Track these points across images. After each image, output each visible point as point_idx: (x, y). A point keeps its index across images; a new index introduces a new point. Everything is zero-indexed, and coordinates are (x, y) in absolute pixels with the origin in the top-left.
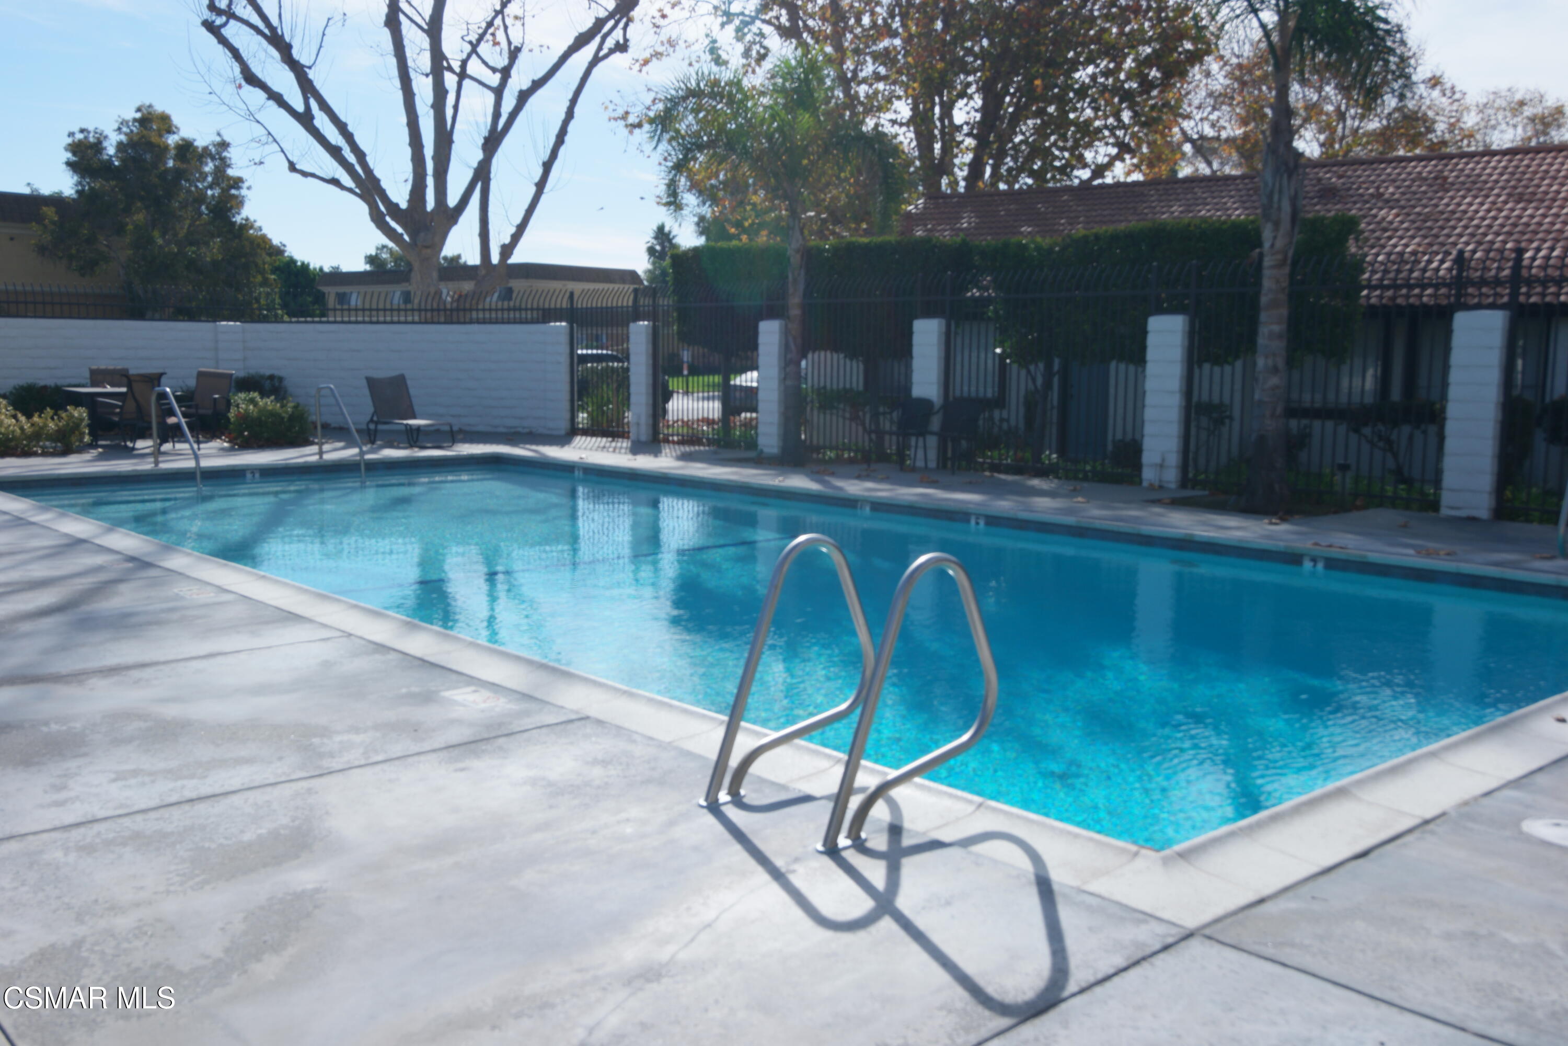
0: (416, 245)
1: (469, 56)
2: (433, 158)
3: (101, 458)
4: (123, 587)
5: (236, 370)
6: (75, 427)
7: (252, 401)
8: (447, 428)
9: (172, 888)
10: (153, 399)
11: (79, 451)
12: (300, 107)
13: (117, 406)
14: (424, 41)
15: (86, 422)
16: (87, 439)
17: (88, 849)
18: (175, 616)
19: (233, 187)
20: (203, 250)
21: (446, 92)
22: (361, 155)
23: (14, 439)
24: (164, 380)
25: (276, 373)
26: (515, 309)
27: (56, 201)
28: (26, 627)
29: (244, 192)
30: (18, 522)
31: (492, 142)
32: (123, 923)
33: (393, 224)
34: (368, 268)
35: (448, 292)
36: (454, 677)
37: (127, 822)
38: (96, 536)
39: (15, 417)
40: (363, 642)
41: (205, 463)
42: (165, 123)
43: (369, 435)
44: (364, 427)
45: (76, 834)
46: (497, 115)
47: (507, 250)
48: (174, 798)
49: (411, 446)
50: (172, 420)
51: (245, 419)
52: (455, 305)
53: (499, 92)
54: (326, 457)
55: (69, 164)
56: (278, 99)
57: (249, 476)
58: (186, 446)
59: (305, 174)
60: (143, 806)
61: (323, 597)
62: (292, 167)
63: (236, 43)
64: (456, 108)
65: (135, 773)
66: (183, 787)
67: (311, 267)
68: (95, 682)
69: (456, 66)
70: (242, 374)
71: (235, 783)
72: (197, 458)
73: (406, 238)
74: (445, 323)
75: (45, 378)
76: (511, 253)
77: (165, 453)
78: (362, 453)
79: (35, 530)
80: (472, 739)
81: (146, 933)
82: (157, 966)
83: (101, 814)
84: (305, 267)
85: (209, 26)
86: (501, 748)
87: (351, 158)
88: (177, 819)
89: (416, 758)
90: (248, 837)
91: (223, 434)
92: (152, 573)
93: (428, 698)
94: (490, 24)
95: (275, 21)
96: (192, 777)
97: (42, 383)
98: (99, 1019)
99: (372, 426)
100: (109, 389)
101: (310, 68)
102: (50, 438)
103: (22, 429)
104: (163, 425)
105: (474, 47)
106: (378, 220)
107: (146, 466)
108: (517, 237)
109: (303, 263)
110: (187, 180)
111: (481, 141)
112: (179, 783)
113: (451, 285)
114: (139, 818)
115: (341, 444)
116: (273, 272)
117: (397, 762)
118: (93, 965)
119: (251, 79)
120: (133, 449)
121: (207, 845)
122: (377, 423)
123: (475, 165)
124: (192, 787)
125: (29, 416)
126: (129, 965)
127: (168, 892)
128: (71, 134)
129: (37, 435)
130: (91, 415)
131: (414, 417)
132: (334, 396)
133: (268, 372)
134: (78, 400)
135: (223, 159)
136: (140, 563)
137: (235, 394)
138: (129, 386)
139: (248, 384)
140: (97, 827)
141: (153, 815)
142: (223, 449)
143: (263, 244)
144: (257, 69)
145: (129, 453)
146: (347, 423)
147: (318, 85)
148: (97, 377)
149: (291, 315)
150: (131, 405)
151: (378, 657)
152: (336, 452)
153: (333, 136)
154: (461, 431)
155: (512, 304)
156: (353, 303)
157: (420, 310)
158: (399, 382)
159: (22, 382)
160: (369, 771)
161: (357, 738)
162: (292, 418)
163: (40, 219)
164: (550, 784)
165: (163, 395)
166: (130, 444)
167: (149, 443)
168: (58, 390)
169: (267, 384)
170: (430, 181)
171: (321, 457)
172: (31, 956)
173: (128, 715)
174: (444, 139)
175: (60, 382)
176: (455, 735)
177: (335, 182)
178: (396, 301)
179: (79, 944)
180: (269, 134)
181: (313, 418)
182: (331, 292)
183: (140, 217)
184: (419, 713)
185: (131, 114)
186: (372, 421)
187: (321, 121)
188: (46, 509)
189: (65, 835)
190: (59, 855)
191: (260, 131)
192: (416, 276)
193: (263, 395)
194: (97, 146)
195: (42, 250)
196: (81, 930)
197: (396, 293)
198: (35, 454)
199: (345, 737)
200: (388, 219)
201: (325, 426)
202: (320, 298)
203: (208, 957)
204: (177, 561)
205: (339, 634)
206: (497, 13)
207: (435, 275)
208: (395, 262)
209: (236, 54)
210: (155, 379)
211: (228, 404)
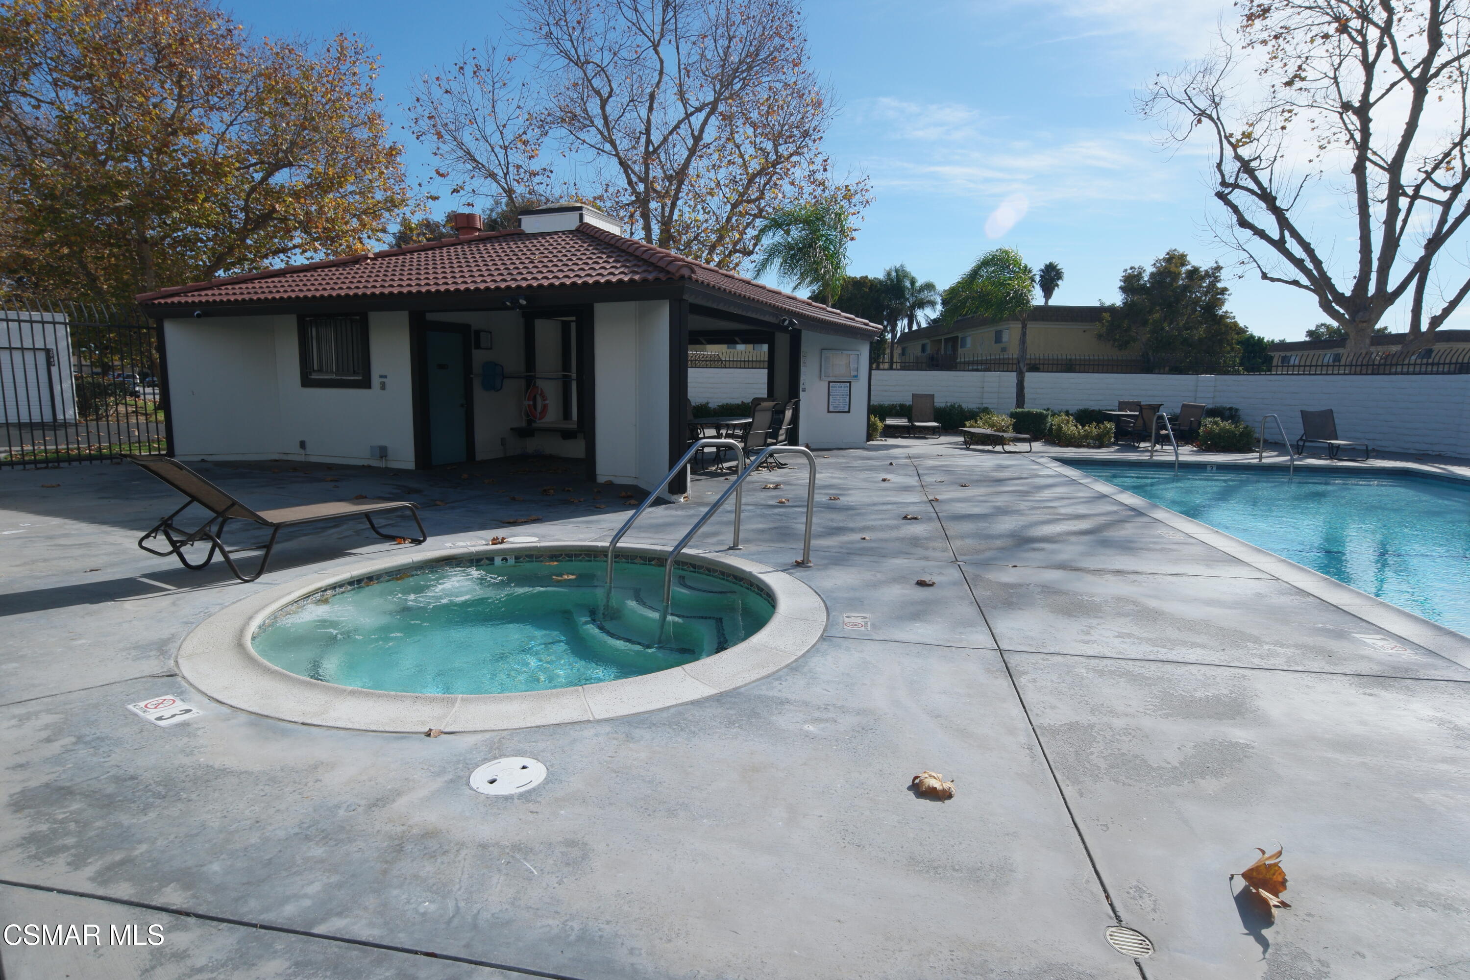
0: (1354, 321)
1: (1423, 182)
2: (1379, 259)
3: (1118, 451)
4: (1127, 525)
5: (1208, 404)
6: (1107, 433)
7: (1216, 423)
8: (1364, 448)
9: (1148, 712)
10: (1155, 418)
11: (1107, 446)
12: (1276, 236)
13: (1132, 423)
14: (1385, 177)
15: (1113, 430)
16: (1112, 440)
17: (1100, 673)
18: (1158, 547)
19: (1218, 294)
20: (1195, 332)
21: (1400, 210)
22: (1318, 263)
23: (1074, 437)
24: (1161, 409)
25: (1234, 406)
26: (1433, 364)
27: (1112, 309)
28: (1073, 539)
29: (1226, 297)
30: (1073, 482)
31: (1435, 243)
32: (1119, 723)
33: (1337, 308)
34: (1307, 339)
35: (1378, 353)
36: (1364, 624)
37: (1123, 663)
38: (1114, 494)
39: (1076, 426)
40: (1288, 586)
41: (1181, 458)
42: (1182, 259)
43: (1298, 449)
44: (1295, 443)
45: (1094, 662)
46: (1443, 220)
47: (1436, 321)
48: (1152, 657)
49: (1331, 458)
50: (1164, 432)
51: (1210, 434)
52: (1382, 361)
53: (1447, 206)
54: (1264, 461)
55: (1121, 288)
56: (1261, 234)
57: (1209, 468)
58: (1172, 448)
59: (1273, 280)
60: (1133, 657)
61: (1259, 551)
62: (1265, 276)
63: (1236, 202)
64: (1405, 221)
65: (1130, 635)
66: (1158, 652)
67: (1265, 340)
68: (1108, 577)
69: (1410, 191)
70: (1210, 406)
71: (1192, 658)
72: (1177, 455)
73: (1347, 316)
74: (1372, 374)
75: (1094, 406)
76: (1442, 323)
77: (1156, 451)
78: (1292, 460)
79: (1080, 487)
80: (1379, 674)
81: (1130, 734)
82: (1137, 757)
83: (1109, 655)
84: (1260, 340)
85: (1220, 196)
86: (1407, 687)
87: (1310, 266)
88: (1153, 670)
89: (1329, 676)
90: (1198, 694)
91: (1193, 442)
92: (1145, 519)
93: (1340, 635)
94: (1447, 155)
95: (1266, 184)
96: (1164, 647)
97: (1092, 408)
98: (1100, 776)
99: (1301, 443)
100: (1129, 413)
101: (1287, 210)
102: (1093, 438)
103: (1079, 432)
104: (1158, 434)
105: (1429, 176)
106: (1326, 306)
107: (1145, 457)
108: (1447, 312)
109: (1259, 338)
110: (1190, 292)
111: (1424, 242)
112: (1156, 649)
113: (1380, 348)
114: (1130, 663)
115: (1275, 453)
116: (1238, 344)
117: (1313, 675)
118: (1098, 742)
119: (1243, 223)
120: (1138, 447)
121: (1171, 692)
122: (1305, 441)
123: (1417, 260)
124: (1163, 653)
125: (1083, 426)
126: (1119, 750)
127: (1146, 714)
128: (1126, 270)
129: (1086, 437)
130: (1116, 427)
131: (1337, 439)
132: (1277, 422)
133: (1228, 406)
134: (1110, 418)
135: (1216, 277)
136: (1137, 512)
137: (1205, 418)
138: (1141, 411)
139: (1214, 412)
140: (1106, 661)
141: (1138, 663)
142: (1192, 451)
143: (1236, 329)
144: (1248, 217)
145: (1135, 449)
146: (1284, 440)
147: (1292, 221)
148: (1122, 406)
149: (1246, 369)
150: (1140, 422)
151: (1299, 598)
152: (1271, 458)
153: (1298, 251)
154: (1374, 450)
155: (1430, 361)
156: (1292, 363)
157: (1351, 366)
158: (1328, 414)
159: (1081, 407)
160: (1291, 675)
161: (1282, 651)
162: (1241, 434)
163: (1100, 320)
164: (1457, 728)
165: (1161, 417)
166: (1137, 445)
167: (1147, 444)
168: (1100, 412)
169: (1227, 413)
170: (1374, 276)
171: (1260, 460)
172: (1065, 724)
173: (1127, 600)
174: (1392, 243)
175: (1101, 408)
176: (1364, 667)
177: (1296, 283)
178: (1326, 361)
179: (1092, 726)
180: (1251, 256)
181: (1257, 435)
182: (1277, 356)
183: (1156, 316)
184: (1333, 645)
185: (1162, 255)
186: (1301, 439)
187: (1292, 245)
188: (1087, 477)
189: (1087, 661)
190: (1083, 671)
191: (1244, 256)
192: (1350, 343)
193: (1223, 419)
194: (1139, 276)
195: (1100, 337)
196: (1093, 720)
197: (1328, 356)
198: (1084, 447)
199: (1272, 648)
200: (1333, 304)
201: (1265, 441)
202: (1268, 360)
203: (1168, 763)
204: (1160, 514)
205: (1270, 577)
206: (1455, 145)
207: (1368, 341)
208: (1330, 335)
209: (1235, 209)
210: (1156, 408)
211: (1200, 424)
